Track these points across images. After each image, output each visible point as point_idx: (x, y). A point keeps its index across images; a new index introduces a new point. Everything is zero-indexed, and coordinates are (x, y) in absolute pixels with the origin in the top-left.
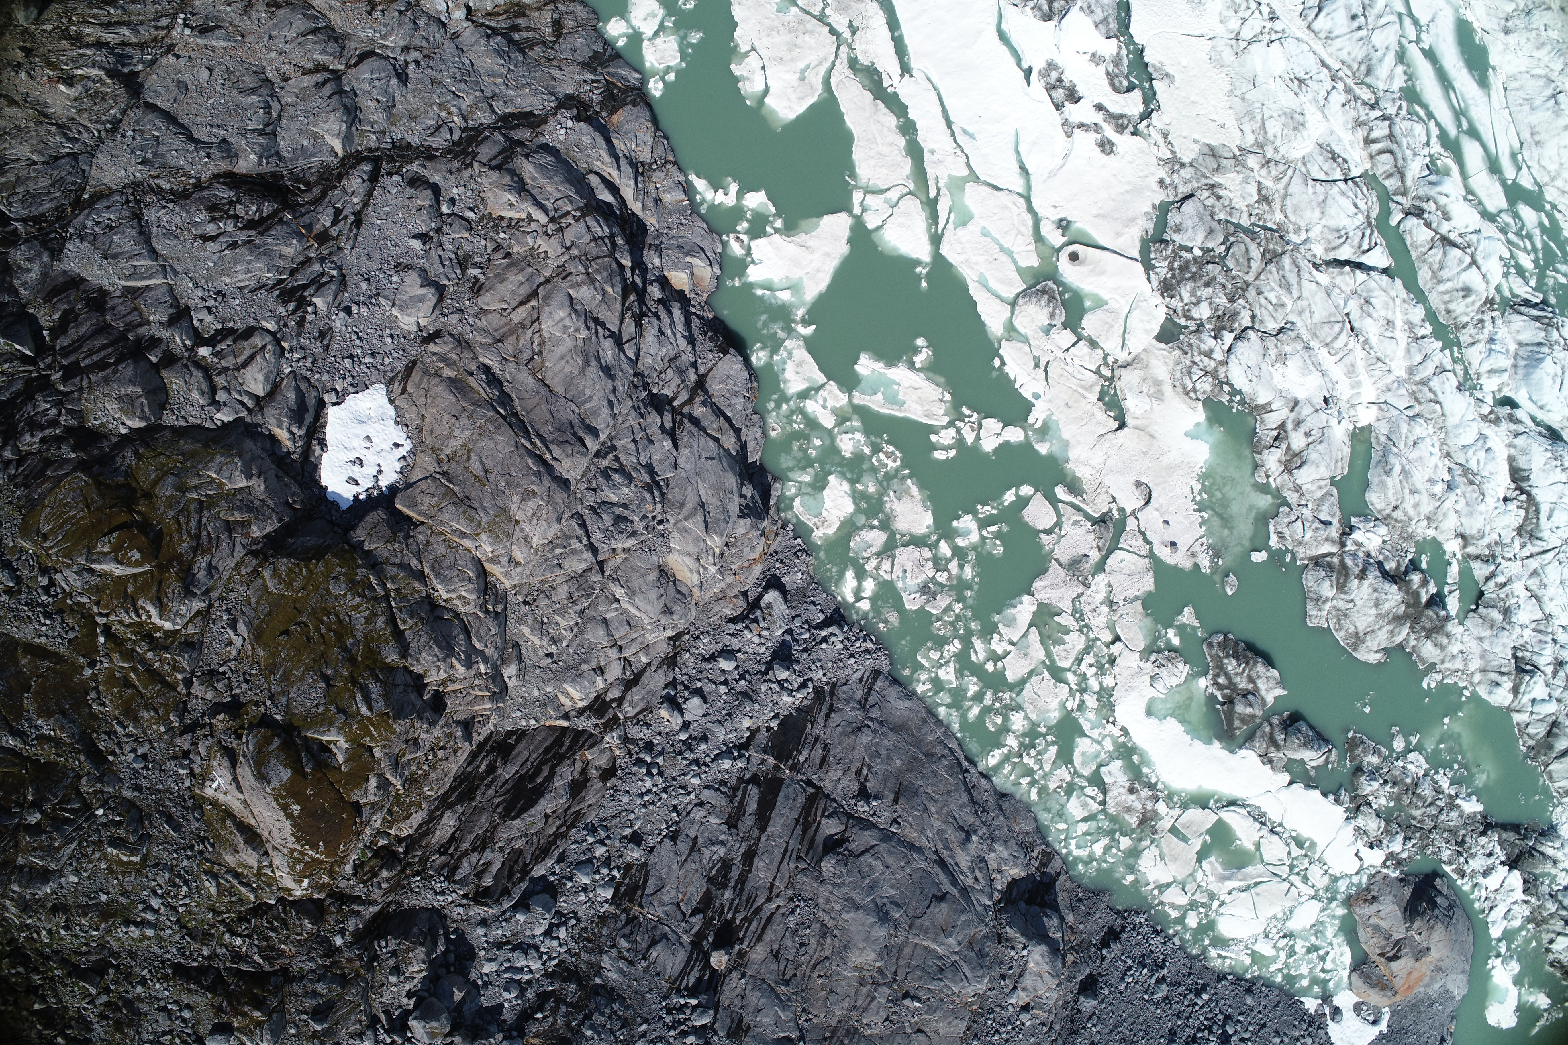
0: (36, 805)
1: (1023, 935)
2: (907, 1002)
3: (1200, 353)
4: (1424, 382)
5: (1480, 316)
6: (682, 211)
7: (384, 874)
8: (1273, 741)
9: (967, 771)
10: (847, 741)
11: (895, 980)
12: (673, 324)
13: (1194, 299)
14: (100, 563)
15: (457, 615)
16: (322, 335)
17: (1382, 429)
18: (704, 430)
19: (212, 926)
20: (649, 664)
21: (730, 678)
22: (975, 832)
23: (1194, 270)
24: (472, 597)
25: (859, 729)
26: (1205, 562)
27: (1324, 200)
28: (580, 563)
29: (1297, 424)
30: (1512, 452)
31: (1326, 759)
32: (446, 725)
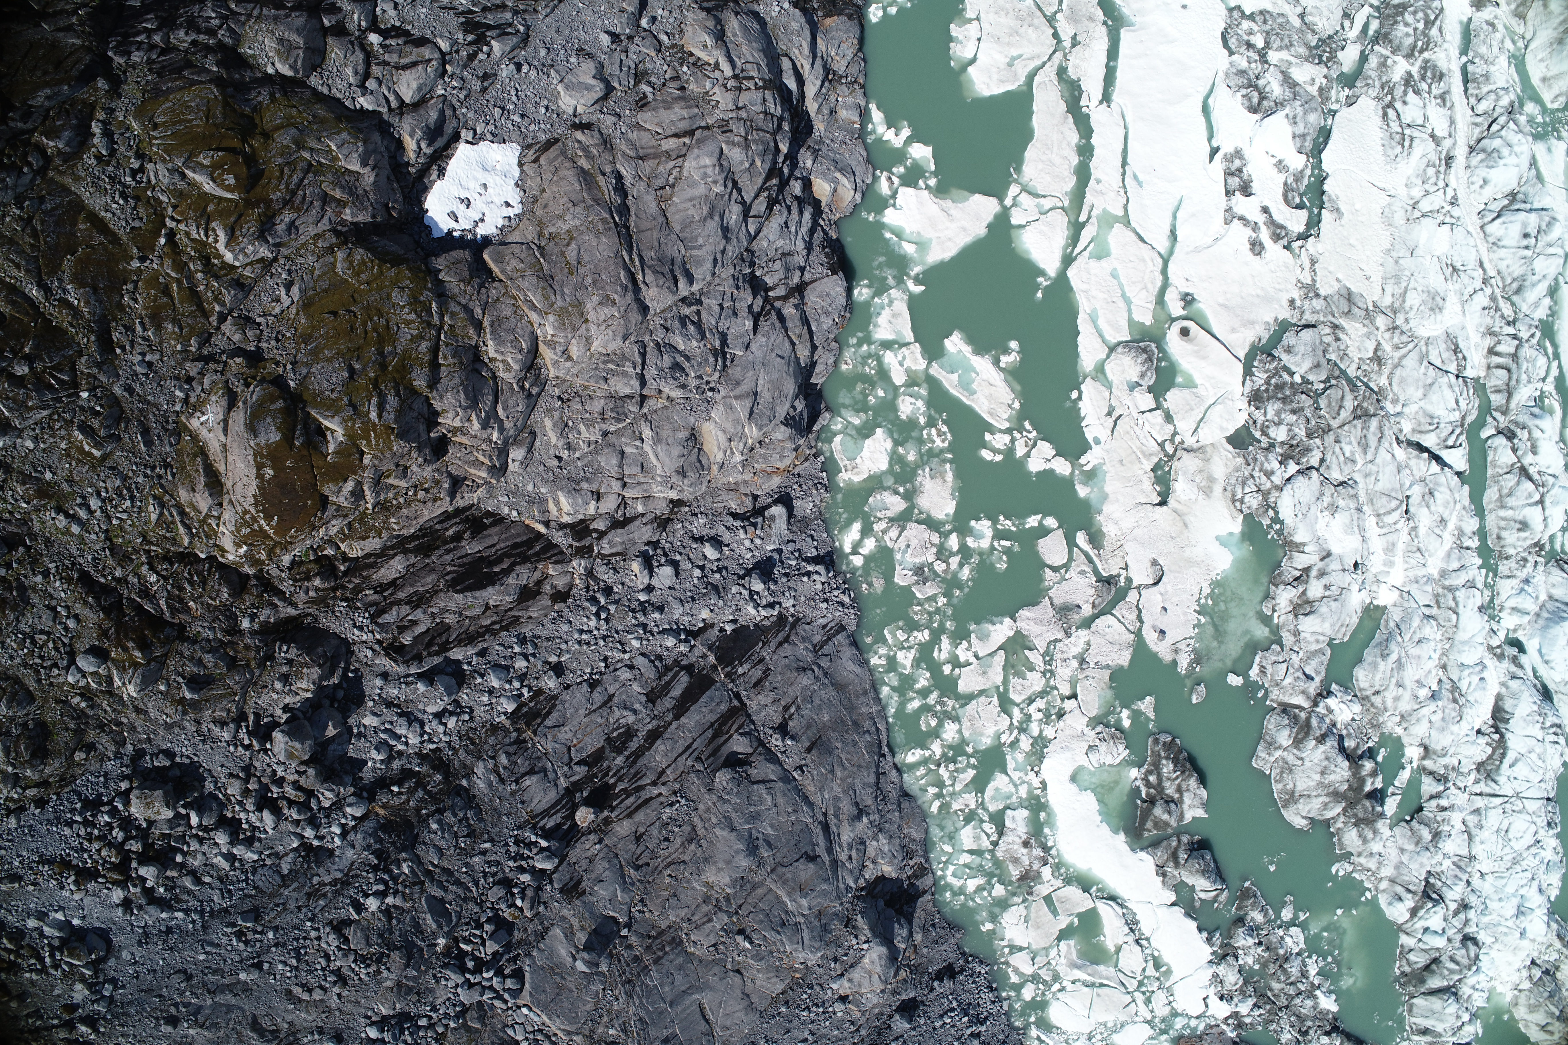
0: (29, 359)
1: (871, 929)
2: (739, 939)
3: (1261, 470)
4: (1451, 590)
5: (1525, 554)
6: (851, 132)
7: (317, 582)
8: (1174, 857)
9: (884, 756)
10: (789, 675)
11: (737, 913)
12: (799, 224)
13: (1276, 419)
14: (195, 172)
16: (486, 76)
17: (1396, 615)
18: (786, 330)
19: (136, 551)
20: (643, 515)
21: (708, 566)
22: (868, 814)
23: (1288, 393)
24: (516, 367)
25: (804, 669)
26: (1184, 663)
27: (1431, 385)
28: (626, 387)
29: (1321, 574)
30: (1503, 691)
31: (1216, 897)
32: (438, 470)
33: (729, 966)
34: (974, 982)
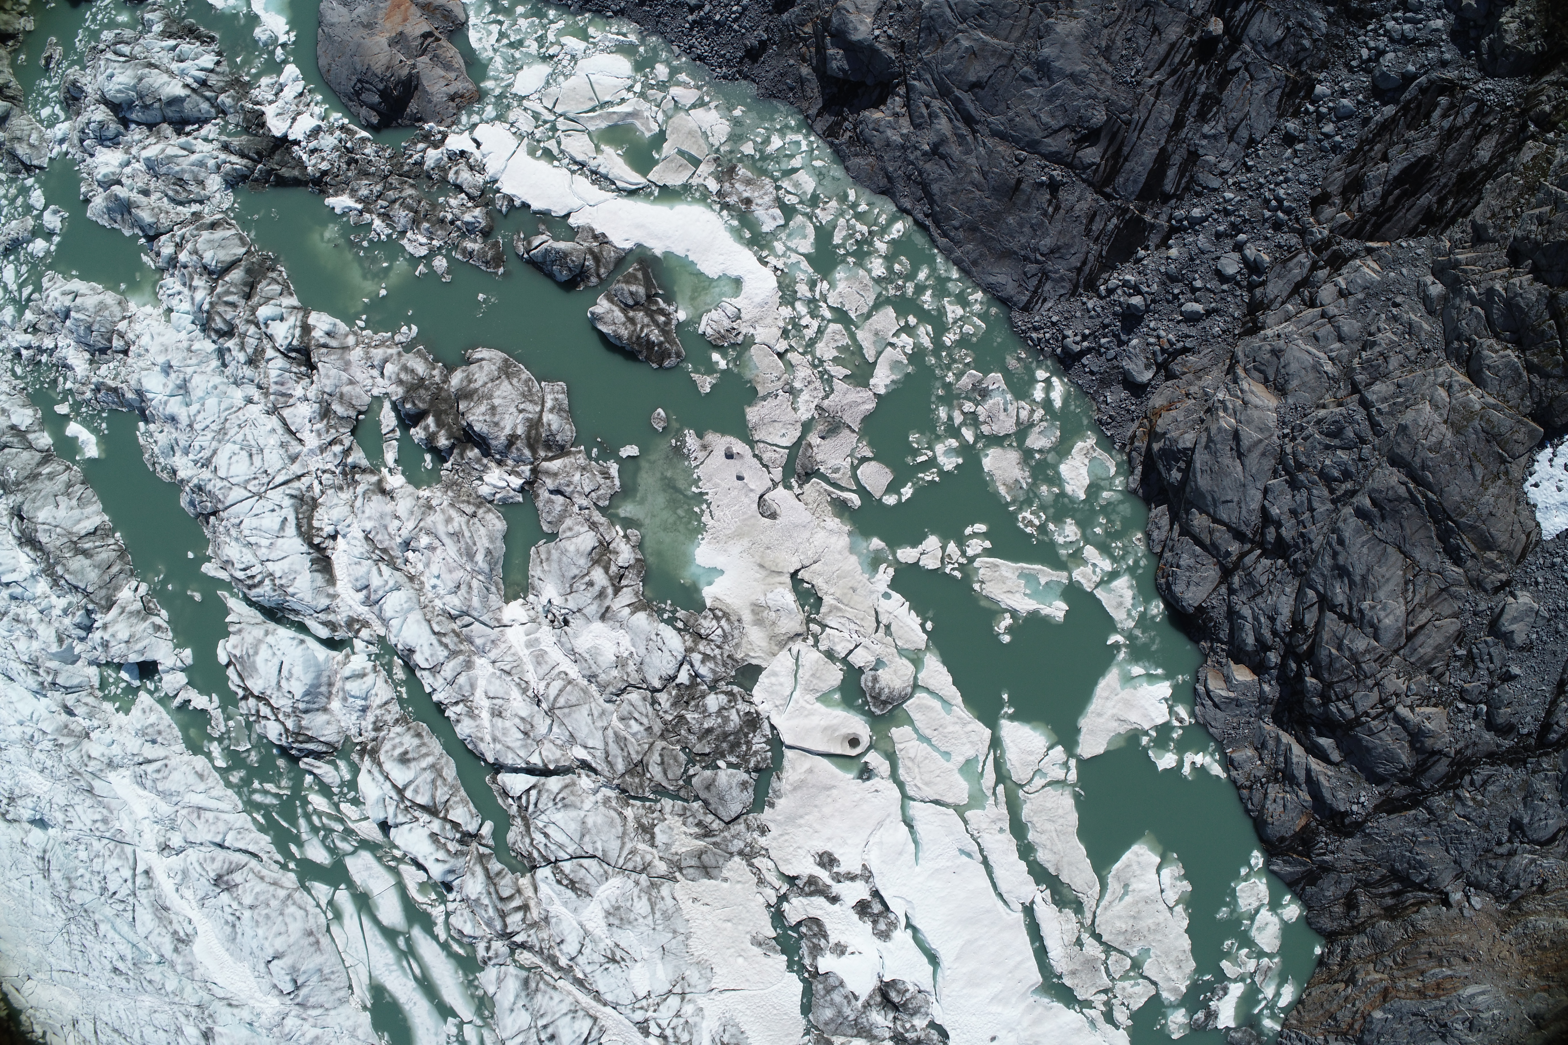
1: (878, 51)
3: (714, 658)
4: (454, 654)
5: (380, 735)
6: (1233, 741)
8: (597, 259)
9: (927, 216)
10: (1067, 239)
11: (1032, 4)
12: (1256, 629)
13: (725, 714)
15: (1496, 336)
17: (495, 600)
18: (1230, 529)
20: (1283, 303)
21: (1189, 294)
23: (724, 745)
24: (1486, 353)
25: (1052, 252)
26: (691, 441)
27: (583, 836)
28: (1378, 391)
29: (601, 595)
30: (331, 591)
31: (529, 243)
32: (1506, 238)
34: (723, 56)
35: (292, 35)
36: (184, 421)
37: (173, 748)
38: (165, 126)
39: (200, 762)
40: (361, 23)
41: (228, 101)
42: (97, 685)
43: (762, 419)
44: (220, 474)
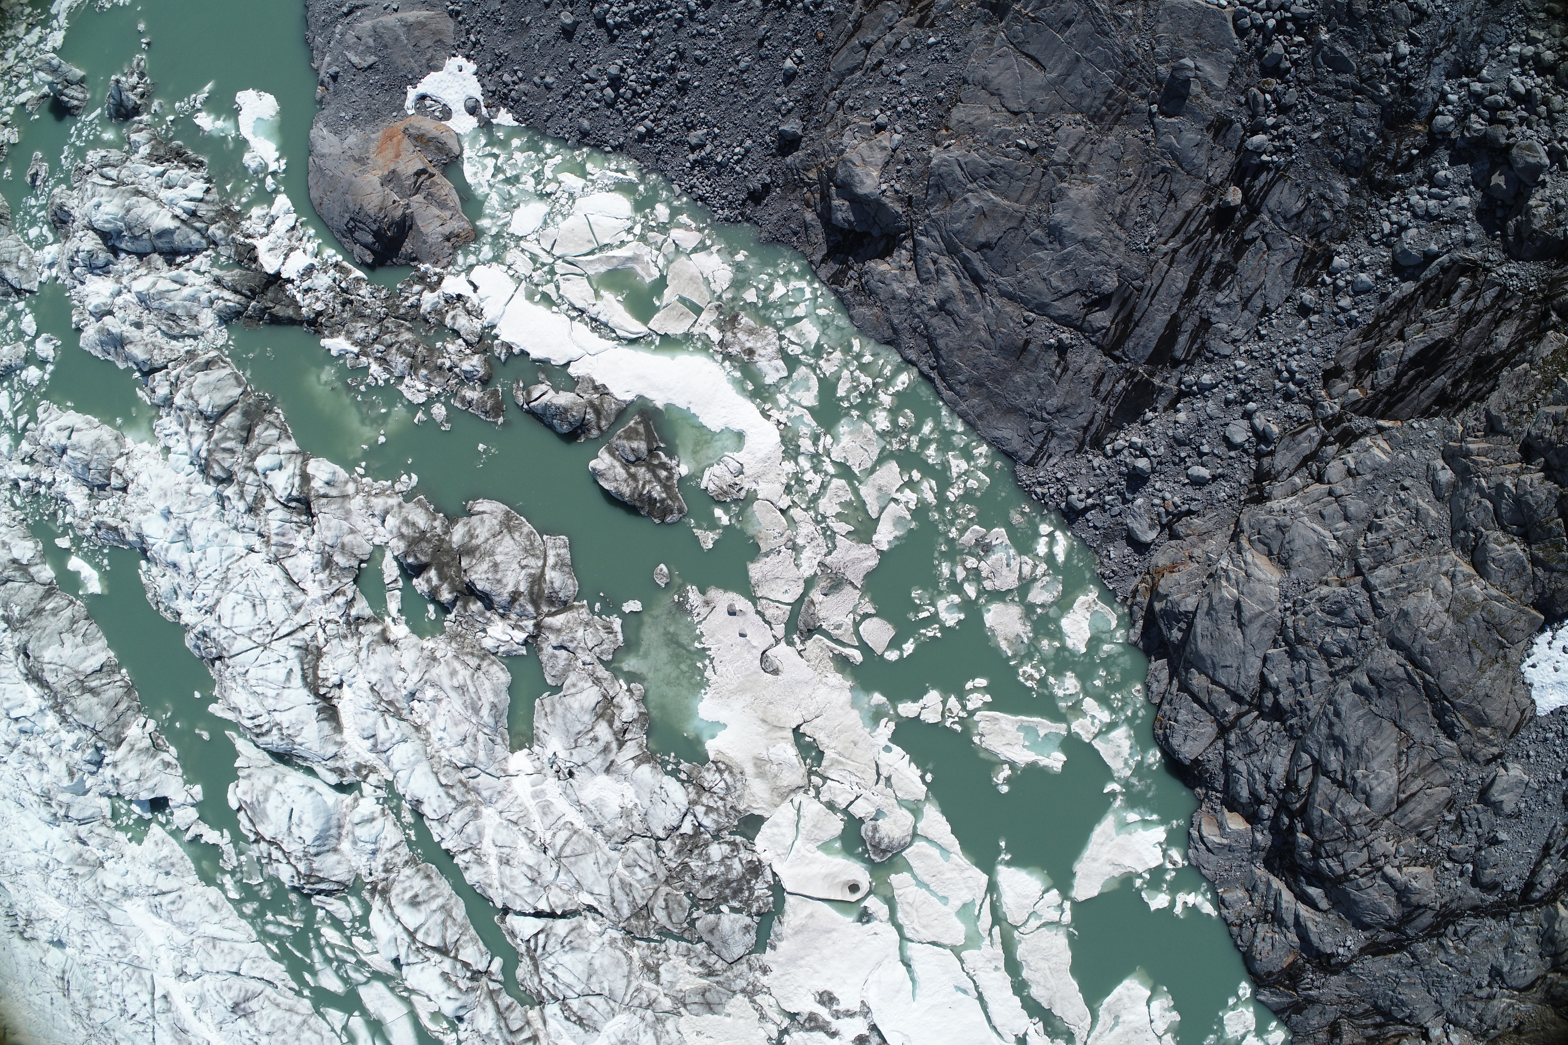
1: (884, 205)
2: (1033, 145)
3: (717, 809)
4: (461, 805)
5: (390, 876)
6: (1224, 882)
8: (598, 412)
9: (932, 368)
10: (1073, 400)
11: (1045, 167)
12: (1251, 785)
13: (728, 863)
15: (1503, 528)
17: (501, 750)
18: (1228, 692)
20: (1290, 475)
21: (1196, 459)
22: (931, 310)
23: (727, 891)
24: (1492, 545)
25: (1059, 411)
26: (694, 596)
27: (590, 976)
28: (1381, 575)
29: (606, 749)
30: (338, 738)
31: (529, 394)
32: (1520, 433)
33: (1030, 115)
34: (725, 198)
35: (283, 162)
36: (186, 569)
37: (186, 880)
38: (155, 256)
39: (213, 893)
40: (352, 156)
41: (219, 234)
42: (109, 815)
43: (765, 576)
44: (223, 623)
